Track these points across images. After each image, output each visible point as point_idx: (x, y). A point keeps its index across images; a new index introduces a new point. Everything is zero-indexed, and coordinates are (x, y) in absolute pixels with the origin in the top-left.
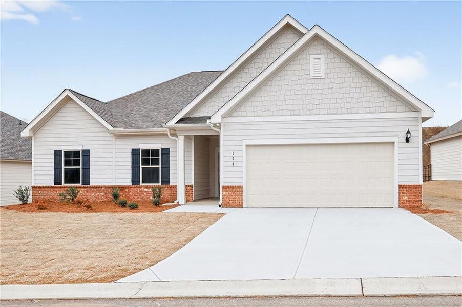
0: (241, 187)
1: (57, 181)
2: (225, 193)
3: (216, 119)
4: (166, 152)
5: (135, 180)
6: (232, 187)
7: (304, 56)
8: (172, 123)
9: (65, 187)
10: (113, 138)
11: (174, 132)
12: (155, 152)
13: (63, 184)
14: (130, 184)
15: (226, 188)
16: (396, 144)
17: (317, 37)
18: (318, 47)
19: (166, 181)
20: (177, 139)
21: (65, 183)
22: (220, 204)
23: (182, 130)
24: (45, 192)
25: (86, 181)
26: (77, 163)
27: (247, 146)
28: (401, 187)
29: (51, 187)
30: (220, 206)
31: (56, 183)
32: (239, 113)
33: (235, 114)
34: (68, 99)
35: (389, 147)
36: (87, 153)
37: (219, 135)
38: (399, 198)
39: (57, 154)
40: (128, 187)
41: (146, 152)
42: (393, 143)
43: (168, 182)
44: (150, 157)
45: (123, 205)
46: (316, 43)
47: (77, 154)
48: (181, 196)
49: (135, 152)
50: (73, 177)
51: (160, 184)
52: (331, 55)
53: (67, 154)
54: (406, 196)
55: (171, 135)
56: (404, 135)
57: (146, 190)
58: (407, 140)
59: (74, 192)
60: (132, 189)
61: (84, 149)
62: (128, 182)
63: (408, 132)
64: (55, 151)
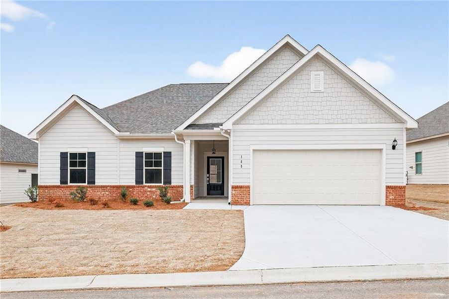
0: (248, 187)
1: (63, 181)
2: (234, 192)
3: (227, 126)
4: (168, 155)
5: (139, 181)
6: (241, 187)
7: (305, 72)
8: (181, 129)
9: (70, 187)
10: (118, 142)
11: (181, 137)
12: (158, 155)
13: (69, 184)
14: (134, 184)
15: (236, 188)
16: (384, 151)
17: (318, 56)
18: (318, 64)
19: (168, 180)
20: (184, 144)
21: (70, 183)
22: (229, 202)
23: (188, 136)
24: (51, 191)
25: (92, 181)
26: (83, 164)
27: (254, 150)
28: (388, 187)
29: (58, 187)
30: (229, 203)
31: (62, 183)
32: (247, 122)
33: (243, 122)
34: (75, 103)
35: (377, 154)
36: (92, 155)
37: (228, 140)
38: (386, 197)
39: (63, 156)
40: (132, 187)
41: (149, 155)
42: (381, 150)
43: (170, 183)
44: (153, 160)
45: (135, 202)
46: (316, 61)
47: (82, 155)
48: (187, 196)
49: (139, 155)
50: (78, 177)
51: (162, 184)
52: (329, 72)
53: (73, 156)
54: (393, 195)
55: (178, 139)
56: (391, 143)
57: (149, 189)
58: (394, 147)
59: (82, 191)
60: (136, 188)
61: (90, 151)
62: (132, 182)
63: (395, 141)
64: (61, 153)
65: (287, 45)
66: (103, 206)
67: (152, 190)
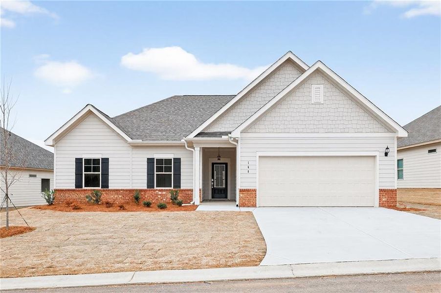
0: (255, 190)
1: (78, 185)
2: (241, 195)
3: (236, 134)
4: (178, 161)
5: (150, 184)
6: (248, 190)
7: (307, 85)
8: (191, 137)
9: (85, 190)
10: (130, 149)
11: (191, 144)
12: (168, 161)
13: (84, 188)
14: (146, 188)
15: (243, 191)
16: (378, 158)
17: (318, 71)
18: (319, 79)
19: (178, 184)
20: (193, 150)
21: (85, 186)
22: (237, 204)
23: (198, 143)
24: (67, 195)
25: (106, 185)
26: (96, 169)
27: (259, 157)
28: (381, 190)
29: (73, 190)
30: (237, 206)
31: (77, 187)
32: (253, 130)
33: (249, 131)
34: (90, 112)
35: (370, 161)
36: (106, 161)
37: (236, 148)
38: (380, 199)
39: (78, 161)
40: (144, 191)
41: (160, 161)
42: (374, 157)
43: (180, 187)
44: (164, 166)
45: (148, 205)
46: (317, 75)
47: (96, 161)
48: (196, 199)
49: (150, 161)
50: (92, 181)
51: (172, 188)
52: (329, 86)
53: (88, 161)
54: (385, 198)
55: (188, 147)
56: (384, 150)
57: (160, 193)
58: (386, 154)
59: (97, 194)
60: (148, 192)
61: (103, 157)
62: (145, 187)
63: (387, 148)
64: (76, 159)
65: (289, 61)
66: (119, 208)
67: (163, 193)
